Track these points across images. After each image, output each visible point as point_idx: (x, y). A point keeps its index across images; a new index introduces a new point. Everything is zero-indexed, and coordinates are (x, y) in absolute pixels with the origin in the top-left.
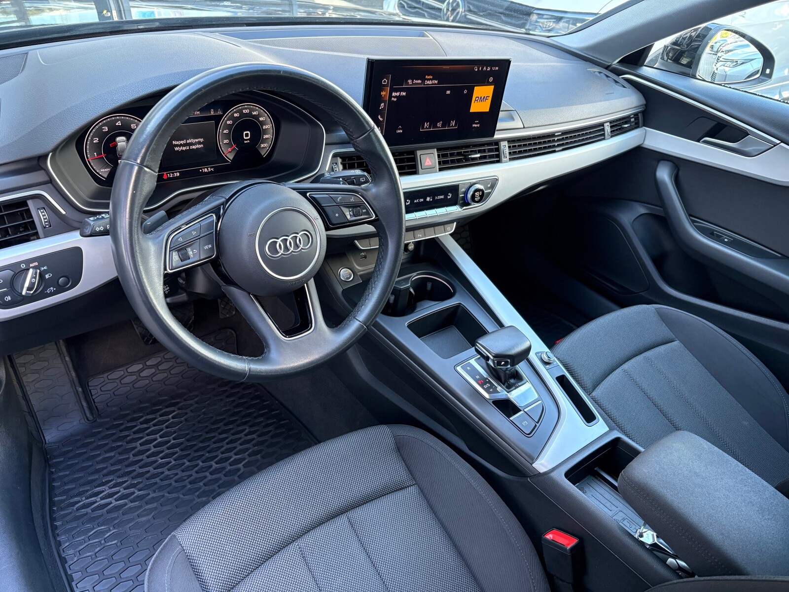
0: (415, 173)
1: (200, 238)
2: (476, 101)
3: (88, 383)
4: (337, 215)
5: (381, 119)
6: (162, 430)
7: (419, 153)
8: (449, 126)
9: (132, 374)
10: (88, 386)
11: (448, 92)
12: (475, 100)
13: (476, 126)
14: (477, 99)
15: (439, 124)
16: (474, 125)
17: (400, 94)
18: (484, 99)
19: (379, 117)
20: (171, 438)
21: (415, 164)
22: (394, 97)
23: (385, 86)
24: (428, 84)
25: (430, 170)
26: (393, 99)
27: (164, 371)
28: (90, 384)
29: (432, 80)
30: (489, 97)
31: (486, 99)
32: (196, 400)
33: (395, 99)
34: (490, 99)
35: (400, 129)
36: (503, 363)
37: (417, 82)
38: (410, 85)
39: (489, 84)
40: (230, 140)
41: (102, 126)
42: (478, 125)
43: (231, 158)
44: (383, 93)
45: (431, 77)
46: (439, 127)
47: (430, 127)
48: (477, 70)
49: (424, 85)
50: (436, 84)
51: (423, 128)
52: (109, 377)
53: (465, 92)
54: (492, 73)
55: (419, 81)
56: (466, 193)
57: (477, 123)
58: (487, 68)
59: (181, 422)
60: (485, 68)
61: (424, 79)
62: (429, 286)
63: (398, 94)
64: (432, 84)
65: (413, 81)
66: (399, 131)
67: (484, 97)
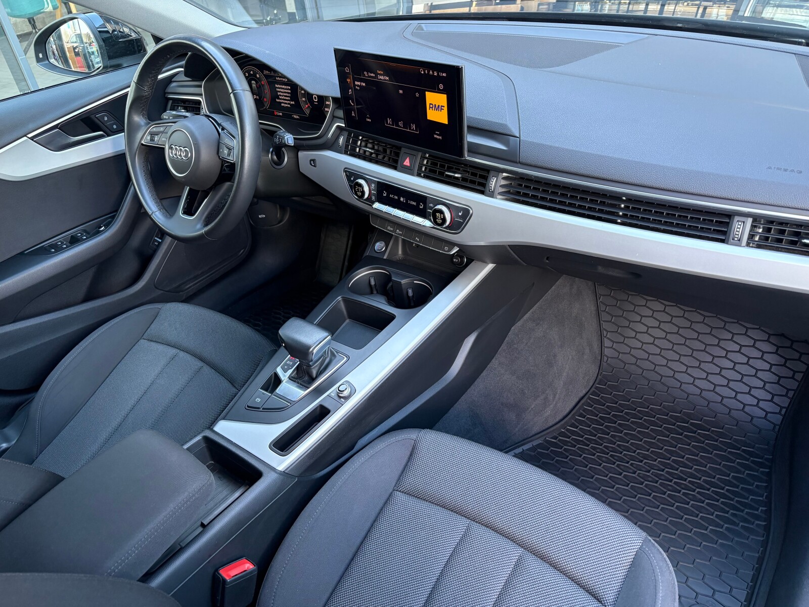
1: (163, 133)
2: (431, 109)
5: (352, 104)
8: (410, 129)
11: (401, 92)
12: (430, 107)
13: (438, 137)
15: (401, 124)
16: (435, 136)
17: (361, 84)
19: (351, 101)
21: (397, 161)
22: (358, 86)
23: (349, 74)
24: (381, 79)
25: (408, 171)
26: (356, 87)
29: (383, 75)
30: (444, 107)
31: (441, 109)
33: (358, 88)
34: (446, 109)
35: (368, 118)
37: (371, 75)
38: (366, 77)
39: (439, 91)
40: (306, 99)
42: (441, 138)
44: (349, 80)
45: (382, 72)
46: (401, 127)
47: (393, 124)
48: (423, 72)
49: (377, 79)
50: (387, 80)
51: (387, 123)
53: (417, 95)
54: (440, 79)
55: (373, 75)
57: (438, 135)
58: (433, 72)
60: (431, 72)
61: (376, 74)
63: (359, 83)
64: (384, 80)
65: (368, 74)
66: (368, 120)
67: (439, 106)
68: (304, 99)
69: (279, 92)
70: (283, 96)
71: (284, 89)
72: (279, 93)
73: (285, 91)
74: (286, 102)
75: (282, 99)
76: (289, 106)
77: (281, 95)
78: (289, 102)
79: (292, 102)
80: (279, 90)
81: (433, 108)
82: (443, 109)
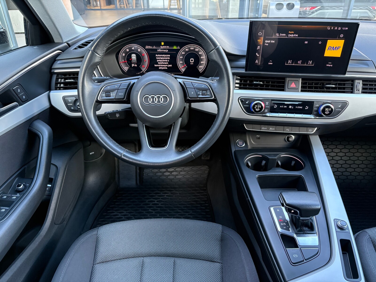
0: (283, 90)
1: (118, 89)
2: (329, 50)
3: (144, 170)
4: (192, 93)
5: (258, 55)
6: (160, 199)
7: (288, 79)
8: (307, 64)
9: (161, 172)
10: (143, 171)
11: (306, 42)
12: (328, 49)
13: (329, 65)
14: (330, 48)
15: (300, 62)
16: (327, 65)
17: (271, 41)
18: (337, 48)
19: (257, 54)
20: (160, 203)
21: (284, 85)
22: (267, 43)
23: (261, 36)
24: (291, 37)
25: (295, 90)
26: (265, 44)
27: (173, 175)
28: (144, 171)
29: (293, 34)
30: (340, 47)
31: (338, 49)
32: (180, 192)
33: (267, 45)
34: (341, 49)
35: (271, 62)
36: (293, 211)
37: (282, 35)
38: (277, 36)
39: (340, 39)
40: (183, 62)
41: (127, 49)
42: (331, 66)
43: (184, 71)
44: (259, 41)
45: (293, 32)
46: (299, 64)
47: (292, 63)
48: (329, 29)
49: (288, 37)
50: (297, 37)
51: (287, 63)
52: (152, 170)
53: (320, 43)
54: (342, 32)
55: (284, 35)
56: (319, 108)
57: (330, 64)
58: (338, 28)
59: (168, 199)
60: (336, 28)
61: (287, 34)
62: (293, 163)
63: (269, 41)
64: (294, 37)
65: (279, 34)
66: (270, 63)
67: (336, 47)
68: (181, 62)
69: (159, 59)
70: (162, 62)
71: (164, 57)
72: (158, 61)
73: (165, 58)
74: (164, 66)
75: (160, 64)
76: (166, 68)
77: (159, 62)
78: (167, 65)
79: (169, 66)
80: (158, 58)
81: (331, 49)
82: (339, 49)
